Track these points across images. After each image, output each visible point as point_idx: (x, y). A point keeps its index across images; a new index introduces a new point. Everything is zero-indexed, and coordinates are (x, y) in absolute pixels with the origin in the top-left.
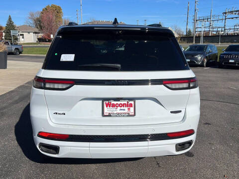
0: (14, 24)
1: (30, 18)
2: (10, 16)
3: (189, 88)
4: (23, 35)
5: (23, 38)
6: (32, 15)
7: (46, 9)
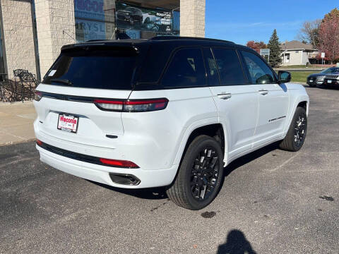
0: (279, 41)
1: (303, 30)
2: (275, 31)
3: (123, 110)
4: (288, 54)
5: (288, 59)
6: (307, 26)
7: (330, 14)
